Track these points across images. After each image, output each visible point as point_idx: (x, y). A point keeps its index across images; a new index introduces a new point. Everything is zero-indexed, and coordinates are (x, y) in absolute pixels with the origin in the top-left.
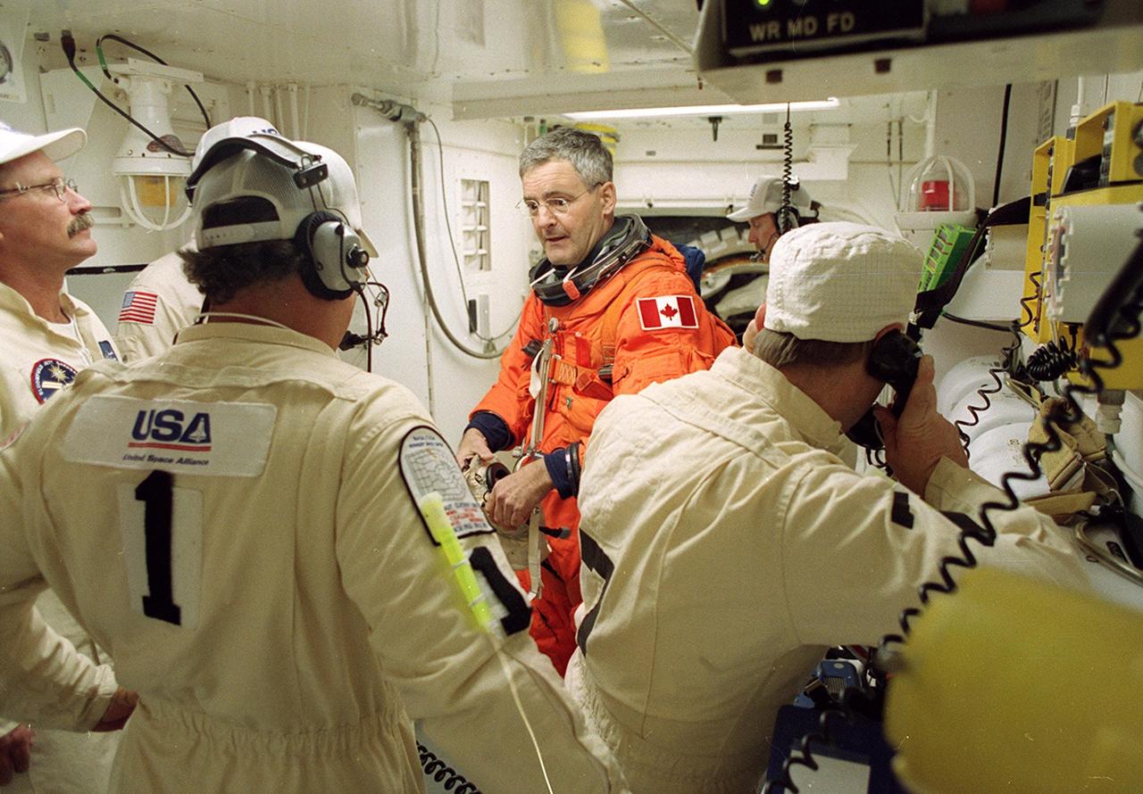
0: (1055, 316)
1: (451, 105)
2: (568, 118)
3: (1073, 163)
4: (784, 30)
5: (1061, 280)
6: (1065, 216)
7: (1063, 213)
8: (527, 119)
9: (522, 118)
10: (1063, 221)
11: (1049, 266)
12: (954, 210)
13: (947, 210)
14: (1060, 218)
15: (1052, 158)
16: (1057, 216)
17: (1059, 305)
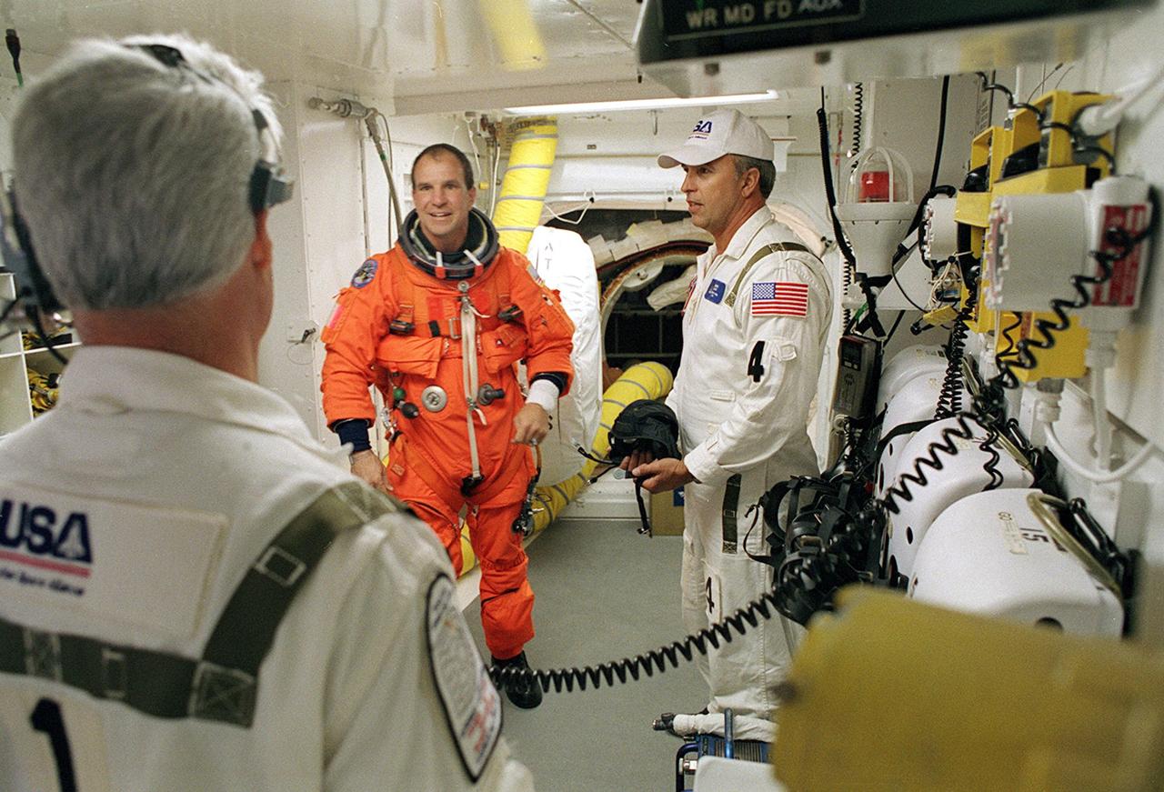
0: (995, 304)
1: (392, 100)
2: (510, 113)
3: (1011, 152)
4: (721, 17)
5: (1000, 270)
6: (1004, 205)
7: (1001, 202)
8: (468, 114)
9: (463, 113)
10: (1002, 210)
11: (988, 255)
12: (894, 201)
13: (888, 201)
14: (998, 208)
15: (991, 149)
16: (996, 205)
17: (998, 294)
